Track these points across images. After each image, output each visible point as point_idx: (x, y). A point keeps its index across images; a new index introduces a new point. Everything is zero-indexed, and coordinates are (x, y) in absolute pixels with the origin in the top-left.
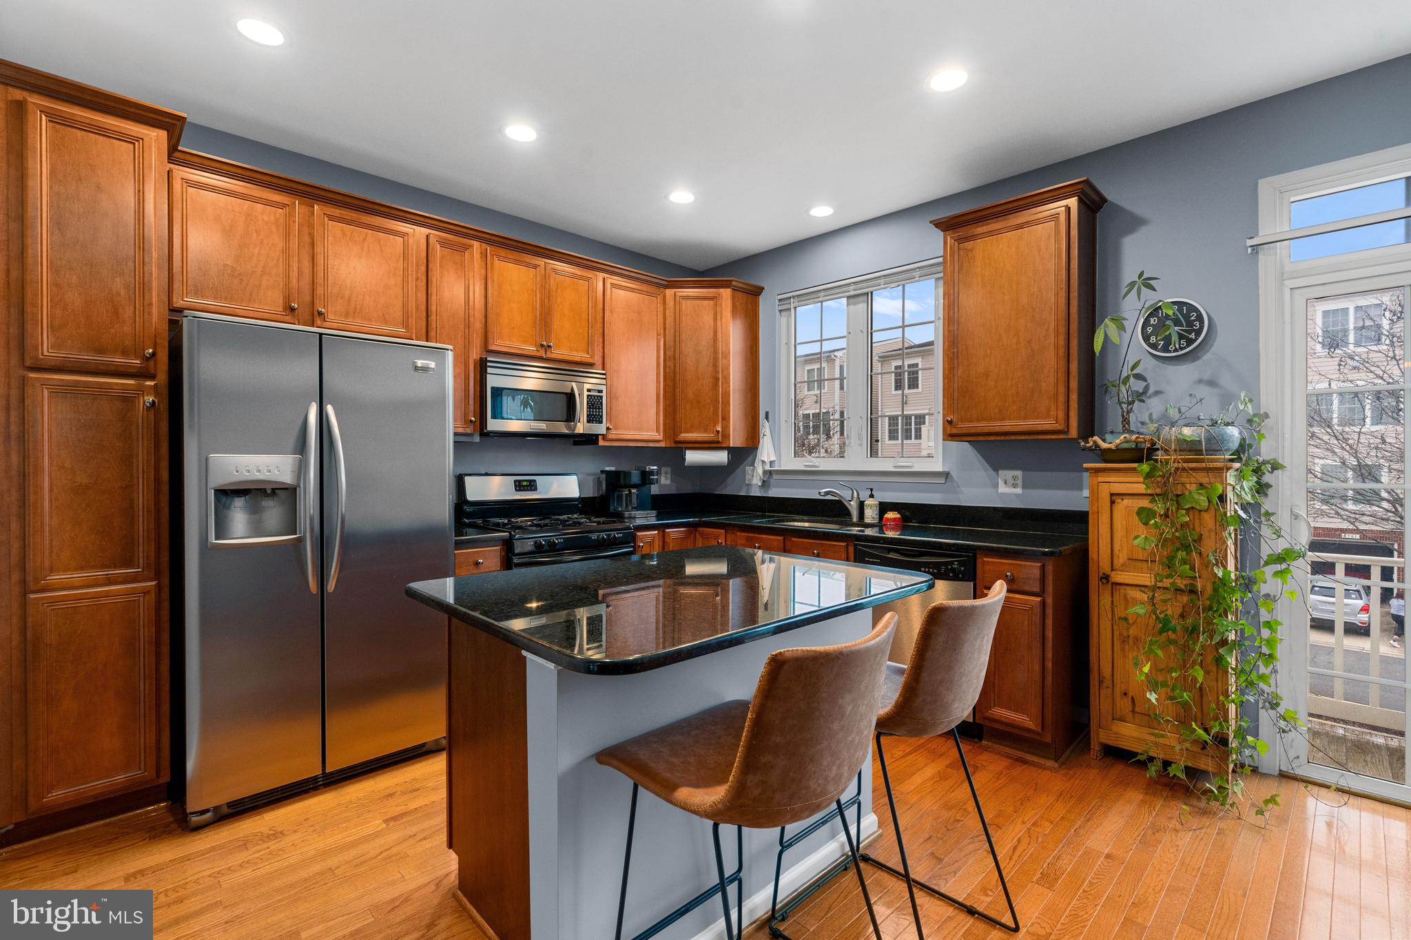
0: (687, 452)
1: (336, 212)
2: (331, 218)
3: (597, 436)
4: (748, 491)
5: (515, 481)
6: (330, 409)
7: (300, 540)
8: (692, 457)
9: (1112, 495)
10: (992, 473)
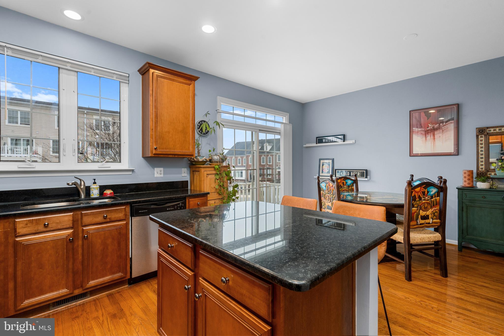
9: (207, 175)
10: (152, 169)
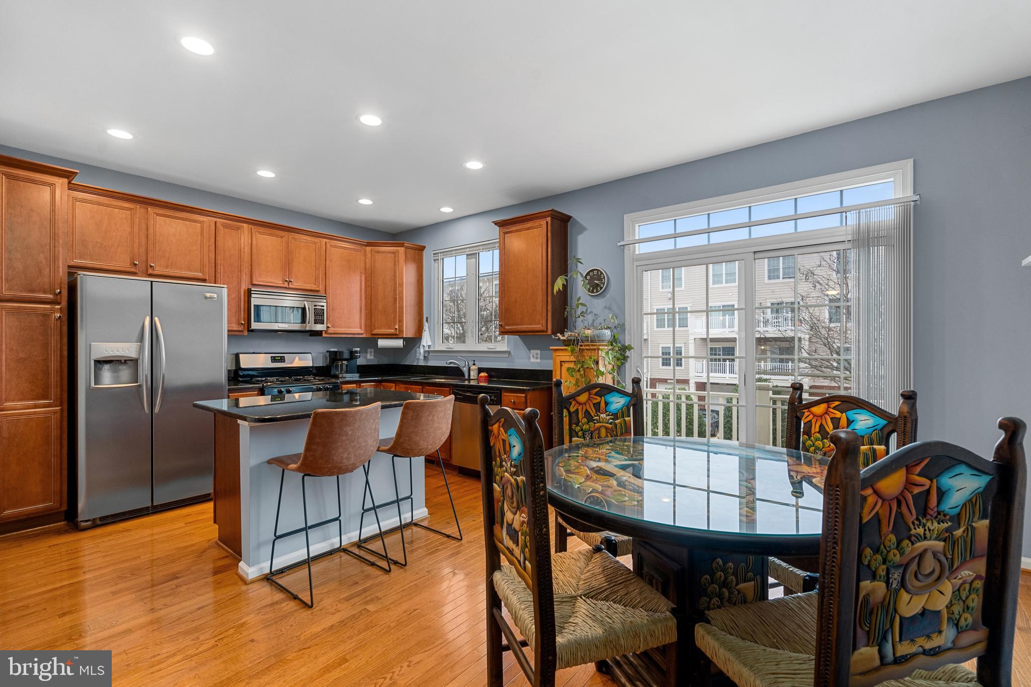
0: (379, 340)
1: (161, 211)
2: (158, 215)
3: (321, 332)
4: (418, 362)
5: (271, 357)
6: (156, 319)
7: (140, 386)
8: (382, 343)
9: (561, 362)
10: (528, 351)
